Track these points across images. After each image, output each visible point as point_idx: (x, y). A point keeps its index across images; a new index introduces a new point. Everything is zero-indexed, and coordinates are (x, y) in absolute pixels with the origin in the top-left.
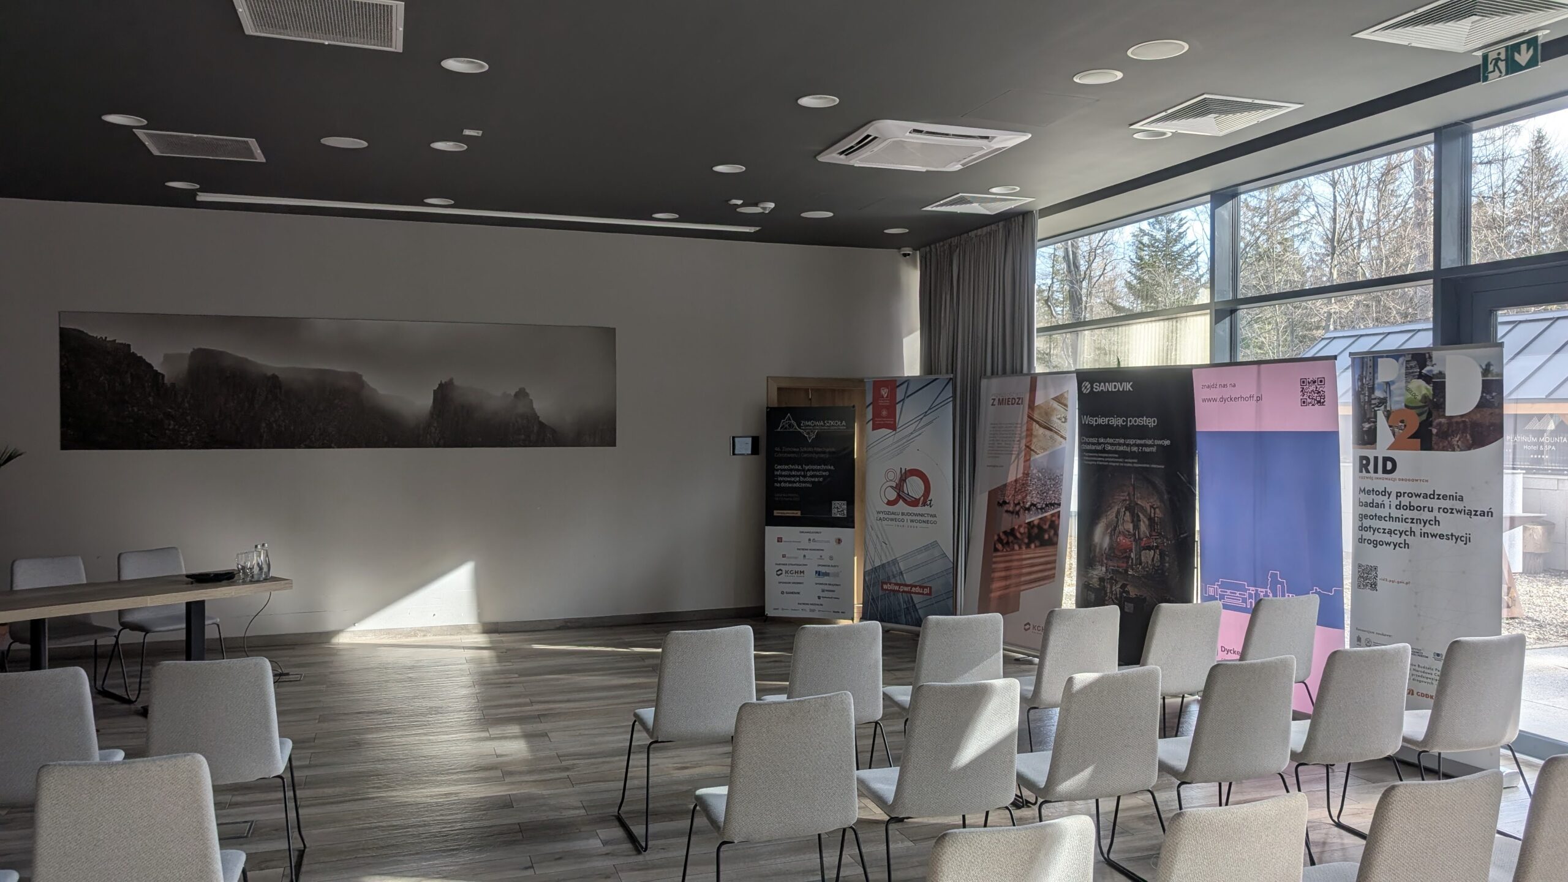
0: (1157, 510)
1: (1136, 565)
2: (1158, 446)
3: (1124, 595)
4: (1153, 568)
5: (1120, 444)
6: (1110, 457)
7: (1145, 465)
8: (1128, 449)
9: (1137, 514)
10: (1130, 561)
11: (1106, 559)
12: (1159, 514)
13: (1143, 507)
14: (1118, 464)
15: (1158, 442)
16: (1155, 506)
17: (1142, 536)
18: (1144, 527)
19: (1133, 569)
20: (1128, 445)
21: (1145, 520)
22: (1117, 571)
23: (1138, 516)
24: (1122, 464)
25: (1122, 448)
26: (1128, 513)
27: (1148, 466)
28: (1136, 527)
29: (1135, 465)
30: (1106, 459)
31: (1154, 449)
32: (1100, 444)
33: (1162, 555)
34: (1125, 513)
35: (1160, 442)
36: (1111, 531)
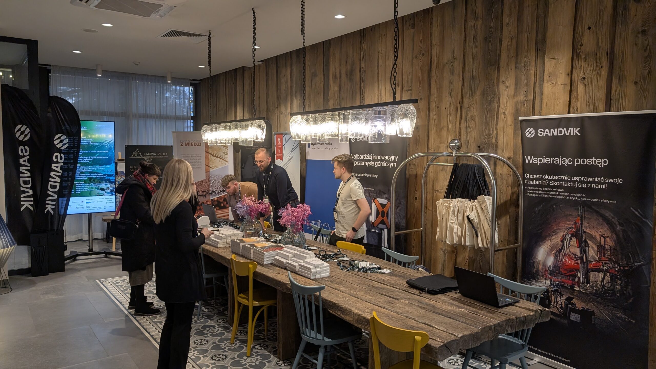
0: (608, 239)
1: (583, 283)
2: (608, 183)
3: (570, 306)
4: (603, 287)
5: (566, 181)
6: (554, 191)
7: (594, 200)
8: (576, 185)
9: (585, 241)
10: (576, 280)
11: (550, 274)
12: (609, 243)
13: (591, 235)
14: (563, 197)
15: (607, 180)
16: (605, 235)
17: (590, 259)
18: (592, 252)
19: (579, 286)
20: (574, 182)
21: (594, 246)
22: (563, 286)
23: (587, 242)
24: (568, 198)
25: (568, 184)
26: (574, 239)
27: (598, 200)
28: (584, 251)
29: (584, 199)
30: (550, 193)
31: (605, 187)
32: (544, 180)
33: (613, 278)
34: (571, 239)
35: (612, 181)
36: (556, 253)
